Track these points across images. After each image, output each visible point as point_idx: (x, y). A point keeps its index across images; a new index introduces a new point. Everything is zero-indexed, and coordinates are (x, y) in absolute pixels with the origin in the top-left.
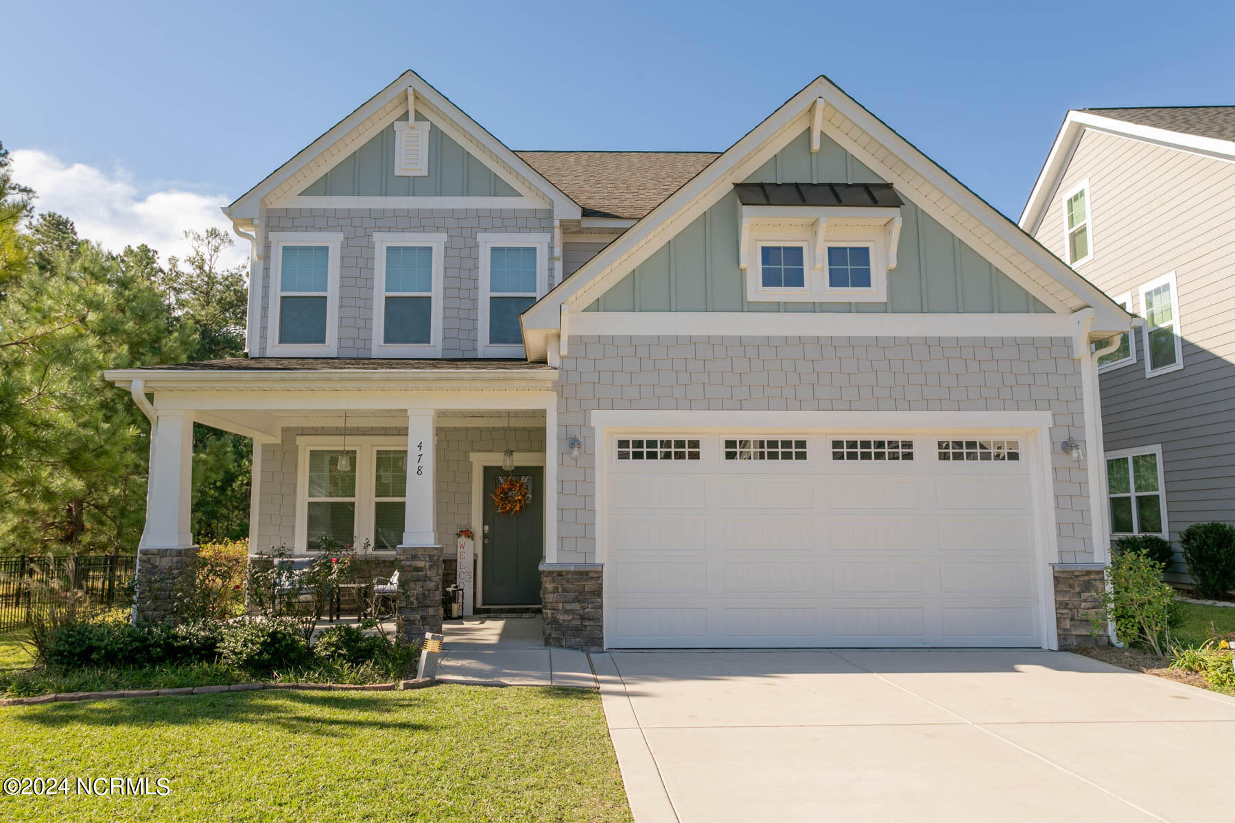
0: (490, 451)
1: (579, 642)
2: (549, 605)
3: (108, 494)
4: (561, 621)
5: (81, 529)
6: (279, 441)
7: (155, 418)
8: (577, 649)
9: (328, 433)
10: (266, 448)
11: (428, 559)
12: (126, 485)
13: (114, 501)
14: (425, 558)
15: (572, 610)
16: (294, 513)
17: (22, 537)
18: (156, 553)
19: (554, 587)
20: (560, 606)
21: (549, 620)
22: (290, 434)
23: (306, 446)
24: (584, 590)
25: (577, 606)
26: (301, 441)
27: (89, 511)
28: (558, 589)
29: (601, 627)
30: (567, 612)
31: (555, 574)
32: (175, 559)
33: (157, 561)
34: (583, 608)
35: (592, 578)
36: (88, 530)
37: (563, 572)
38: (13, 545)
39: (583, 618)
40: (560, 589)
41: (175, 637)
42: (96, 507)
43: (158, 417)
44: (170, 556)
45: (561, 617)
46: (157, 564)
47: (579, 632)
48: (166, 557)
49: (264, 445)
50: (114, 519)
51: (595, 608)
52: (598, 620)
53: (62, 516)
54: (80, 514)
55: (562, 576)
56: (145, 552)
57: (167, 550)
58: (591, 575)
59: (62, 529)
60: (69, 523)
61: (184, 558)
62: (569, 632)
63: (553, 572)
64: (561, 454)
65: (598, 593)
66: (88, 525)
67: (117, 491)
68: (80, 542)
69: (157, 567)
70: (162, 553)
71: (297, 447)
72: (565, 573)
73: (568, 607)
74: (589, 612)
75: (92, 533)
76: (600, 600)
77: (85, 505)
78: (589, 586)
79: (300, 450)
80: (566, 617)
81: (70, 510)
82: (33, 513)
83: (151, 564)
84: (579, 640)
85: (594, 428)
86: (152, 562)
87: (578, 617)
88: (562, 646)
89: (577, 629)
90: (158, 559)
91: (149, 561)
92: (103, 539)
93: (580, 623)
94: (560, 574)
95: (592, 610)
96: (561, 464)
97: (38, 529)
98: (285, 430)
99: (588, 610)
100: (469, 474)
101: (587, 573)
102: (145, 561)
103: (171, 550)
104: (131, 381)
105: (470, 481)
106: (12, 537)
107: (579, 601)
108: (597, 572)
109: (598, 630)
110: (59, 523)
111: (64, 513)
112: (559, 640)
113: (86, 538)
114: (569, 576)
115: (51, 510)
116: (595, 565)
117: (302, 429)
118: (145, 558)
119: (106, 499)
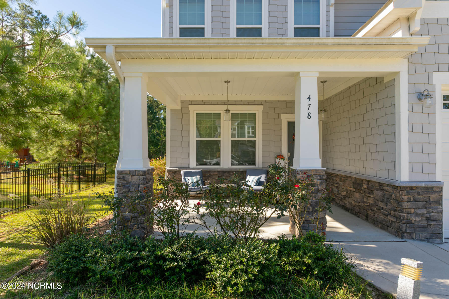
0: (291, 113)
1: (426, 236)
2: (404, 210)
3: (91, 139)
4: (413, 221)
5: (82, 152)
6: (180, 108)
7: (123, 79)
8: (424, 241)
9: (205, 104)
10: (173, 112)
11: (318, 178)
12: (98, 135)
13: (93, 142)
14: (317, 177)
15: (421, 214)
16: (189, 147)
17: (59, 155)
18: (129, 173)
19: (408, 198)
20: (412, 211)
21: (405, 221)
22: (185, 104)
23: (194, 110)
24: (430, 200)
25: (425, 211)
26: (191, 108)
27: (84, 146)
28: (411, 199)
29: (442, 225)
30: (417, 215)
31: (408, 189)
32: (142, 177)
33: (129, 178)
34: (429, 213)
35: (436, 192)
36: (84, 153)
37: (414, 187)
38: (56, 158)
39: (428, 219)
40: (412, 199)
41: (163, 258)
42: (87, 144)
43: (124, 78)
44: (138, 175)
45: (414, 219)
46: (130, 180)
47: (426, 229)
48: (135, 175)
49: (172, 110)
50: (94, 149)
51: (438, 213)
52: (439, 221)
53: (74, 148)
54: (81, 146)
55: (413, 190)
56: (120, 172)
57: (136, 171)
58: (434, 190)
59: (75, 152)
60: (78, 150)
61: (147, 176)
62: (418, 229)
63: (407, 187)
64: (411, 104)
65: (439, 202)
66: (84, 150)
67: (94, 138)
68: (82, 157)
69: (129, 182)
70: (133, 173)
71: (189, 111)
72: (415, 188)
73: (419, 212)
74: (433, 216)
75: (86, 154)
76: (440, 207)
77: (83, 143)
78: (434, 197)
79: (190, 113)
80: (418, 219)
81: (77, 145)
82: (63, 146)
83: (125, 181)
84: (425, 234)
85: (435, 85)
86: (126, 179)
87: (424, 219)
88: (413, 239)
89: (424, 227)
90: (130, 177)
91: (124, 178)
92: (90, 156)
93: (426, 223)
94: (412, 188)
95: (435, 214)
96: (412, 111)
97: (65, 153)
98: (183, 102)
99: (432, 214)
100: (281, 125)
101: (432, 188)
102: (121, 179)
103: (139, 171)
104: (105, 47)
105: (281, 129)
106: (56, 155)
107: (426, 208)
108: (438, 187)
109: (439, 228)
110: (74, 150)
111: (75, 146)
112: (410, 234)
113: (84, 156)
114: (419, 190)
115: (70, 145)
116: (435, 182)
117: (192, 101)
118: (121, 176)
119: (91, 141)
